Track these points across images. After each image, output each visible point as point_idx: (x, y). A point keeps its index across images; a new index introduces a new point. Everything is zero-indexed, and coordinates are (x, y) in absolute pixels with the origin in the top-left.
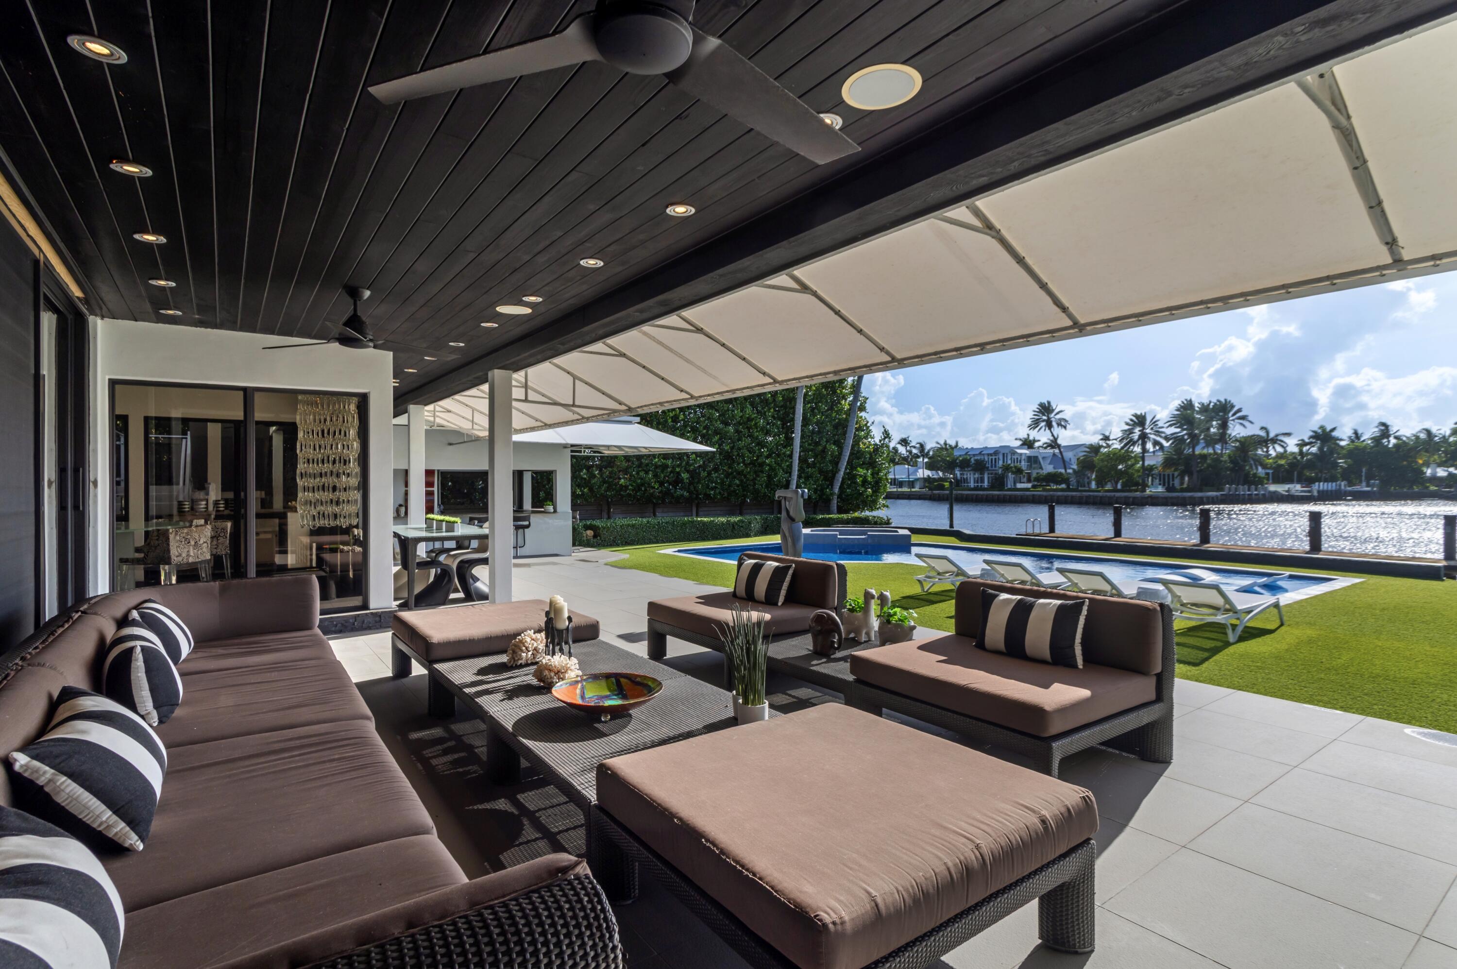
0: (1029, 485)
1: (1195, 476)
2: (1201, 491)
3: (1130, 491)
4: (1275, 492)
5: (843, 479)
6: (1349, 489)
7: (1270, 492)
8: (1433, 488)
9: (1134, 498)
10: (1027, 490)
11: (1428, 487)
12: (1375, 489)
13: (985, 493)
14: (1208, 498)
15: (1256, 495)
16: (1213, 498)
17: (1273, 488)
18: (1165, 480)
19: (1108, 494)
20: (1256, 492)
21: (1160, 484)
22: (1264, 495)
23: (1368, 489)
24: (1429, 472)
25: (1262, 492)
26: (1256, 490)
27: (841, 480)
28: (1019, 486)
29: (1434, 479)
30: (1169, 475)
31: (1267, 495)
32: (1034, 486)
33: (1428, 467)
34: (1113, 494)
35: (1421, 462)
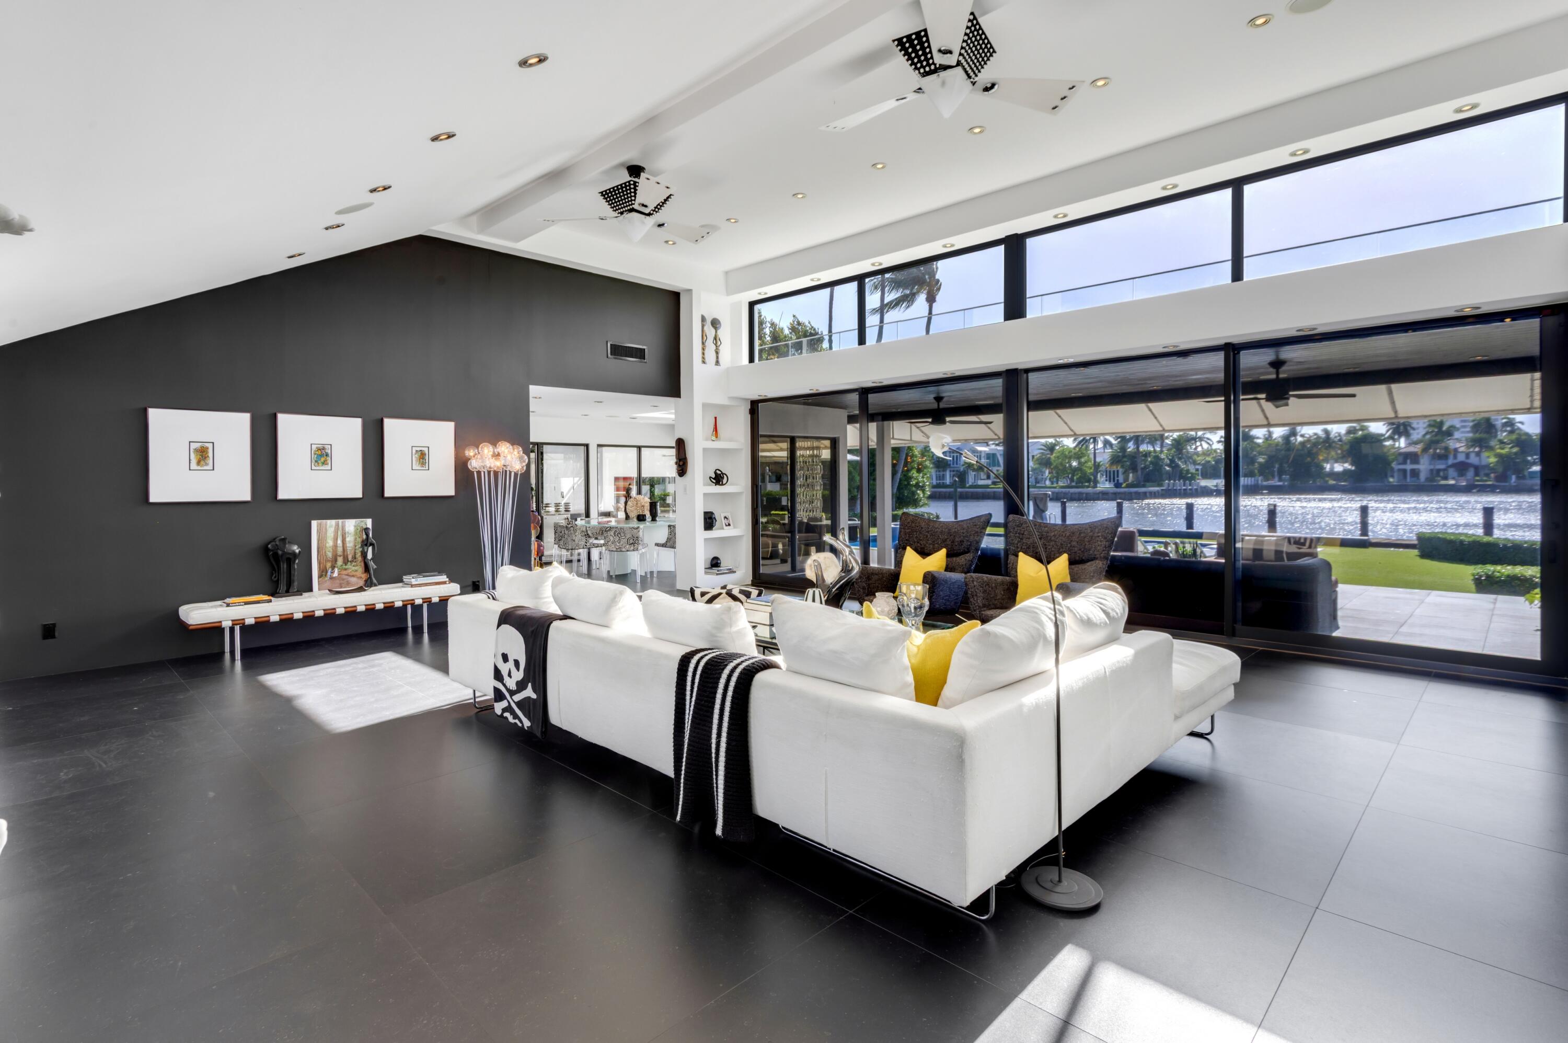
0: (989, 482)
1: (1139, 472)
2: (1144, 486)
3: (1083, 487)
4: (1205, 487)
5: (900, 480)
6: (1265, 483)
7: (1202, 487)
8: (1332, 482)
9: (1087, 494)
10: (987, 486)
11: (1327, 481)
12: (1286, 483)
13: (948, 490)
14: (1151, 493)
15: (1190, 489)
16: (1155, 493)
17: (1204, 483)
18: (1112, 476)
19: (1064, 490)
20: (1190, 487)
21: (1106, 480)
22: (1196, 490)
23: (1281, 483)
24: (1328, 467)
25: (1195, 487)
26: (1190, 485)
27: (898, 480)
28: (981, 483)
29: (1332, 474)
30: (1114, 471)
31: (1199, 490)
32: (994, 483)
33: (1327, 463)
34: (1068, 490)
35: (1321, 458)
